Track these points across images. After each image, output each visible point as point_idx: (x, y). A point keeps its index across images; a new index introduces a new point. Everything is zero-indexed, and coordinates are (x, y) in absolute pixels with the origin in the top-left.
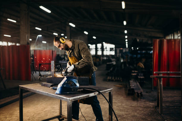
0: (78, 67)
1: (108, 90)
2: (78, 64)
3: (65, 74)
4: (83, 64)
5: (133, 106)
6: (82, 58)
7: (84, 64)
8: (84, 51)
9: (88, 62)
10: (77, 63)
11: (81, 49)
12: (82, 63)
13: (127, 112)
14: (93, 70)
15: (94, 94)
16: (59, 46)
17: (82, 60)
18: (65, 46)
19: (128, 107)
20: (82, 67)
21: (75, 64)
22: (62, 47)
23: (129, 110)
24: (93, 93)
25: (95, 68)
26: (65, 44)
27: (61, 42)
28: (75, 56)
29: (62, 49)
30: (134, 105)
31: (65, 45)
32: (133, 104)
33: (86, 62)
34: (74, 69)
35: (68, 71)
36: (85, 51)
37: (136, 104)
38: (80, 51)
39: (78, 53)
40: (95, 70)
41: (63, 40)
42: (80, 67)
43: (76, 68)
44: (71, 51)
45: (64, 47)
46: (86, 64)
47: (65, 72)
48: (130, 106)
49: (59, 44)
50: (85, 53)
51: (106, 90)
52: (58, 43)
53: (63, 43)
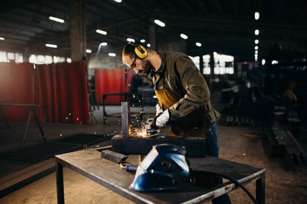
0: (178, 114)
1: (255, 174)
2: (177, 108)
3: (152, 131)
4: (188, 106)
5: (289, 185)
6: (185, 93)
7: (192, 105)
8: (189, 76)
9: (200, 100)
10: (175, 106)
11: (181, 72)
12: (186, 104)
13: (278, 199)
14: (211, 119)
15: (226, 189)
16: (134, 65)
17: (186, 96)
18: (146, 65)
19: (277, 186)
20: (186, 114)
21: (171, 108)
22: (140, 68)
23: (280, 195)
24: (224, 188)
25: (215, 114)
26: (147, 61)
27: (137, 57)
28: (168, 89)
29: (140, 71)
30: (289, 182)
31: (145, 63)
32: (288, 180)
33: (194, 100)
34: (169, 119)
35: (157, 124)
36: (191, 76)
37: (293, 179)
38: (181, 76)
39: (174, 81)
40: (215, 119)
41: (142, 52)
42: (182, 115)
43: (175, 117)
44: (158, 78)
45: (143, 67)
46: (196, 105)
47: (151, 126)
48: (282, 184)
49: (134, 59)
50: (191, 81)
51: (251, 176)
52: (131, 58)
53: (141, 59)
